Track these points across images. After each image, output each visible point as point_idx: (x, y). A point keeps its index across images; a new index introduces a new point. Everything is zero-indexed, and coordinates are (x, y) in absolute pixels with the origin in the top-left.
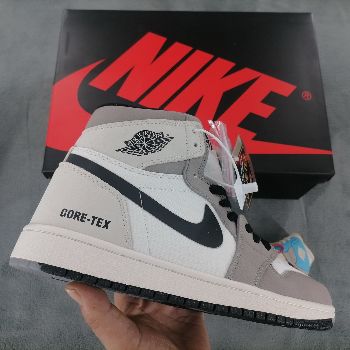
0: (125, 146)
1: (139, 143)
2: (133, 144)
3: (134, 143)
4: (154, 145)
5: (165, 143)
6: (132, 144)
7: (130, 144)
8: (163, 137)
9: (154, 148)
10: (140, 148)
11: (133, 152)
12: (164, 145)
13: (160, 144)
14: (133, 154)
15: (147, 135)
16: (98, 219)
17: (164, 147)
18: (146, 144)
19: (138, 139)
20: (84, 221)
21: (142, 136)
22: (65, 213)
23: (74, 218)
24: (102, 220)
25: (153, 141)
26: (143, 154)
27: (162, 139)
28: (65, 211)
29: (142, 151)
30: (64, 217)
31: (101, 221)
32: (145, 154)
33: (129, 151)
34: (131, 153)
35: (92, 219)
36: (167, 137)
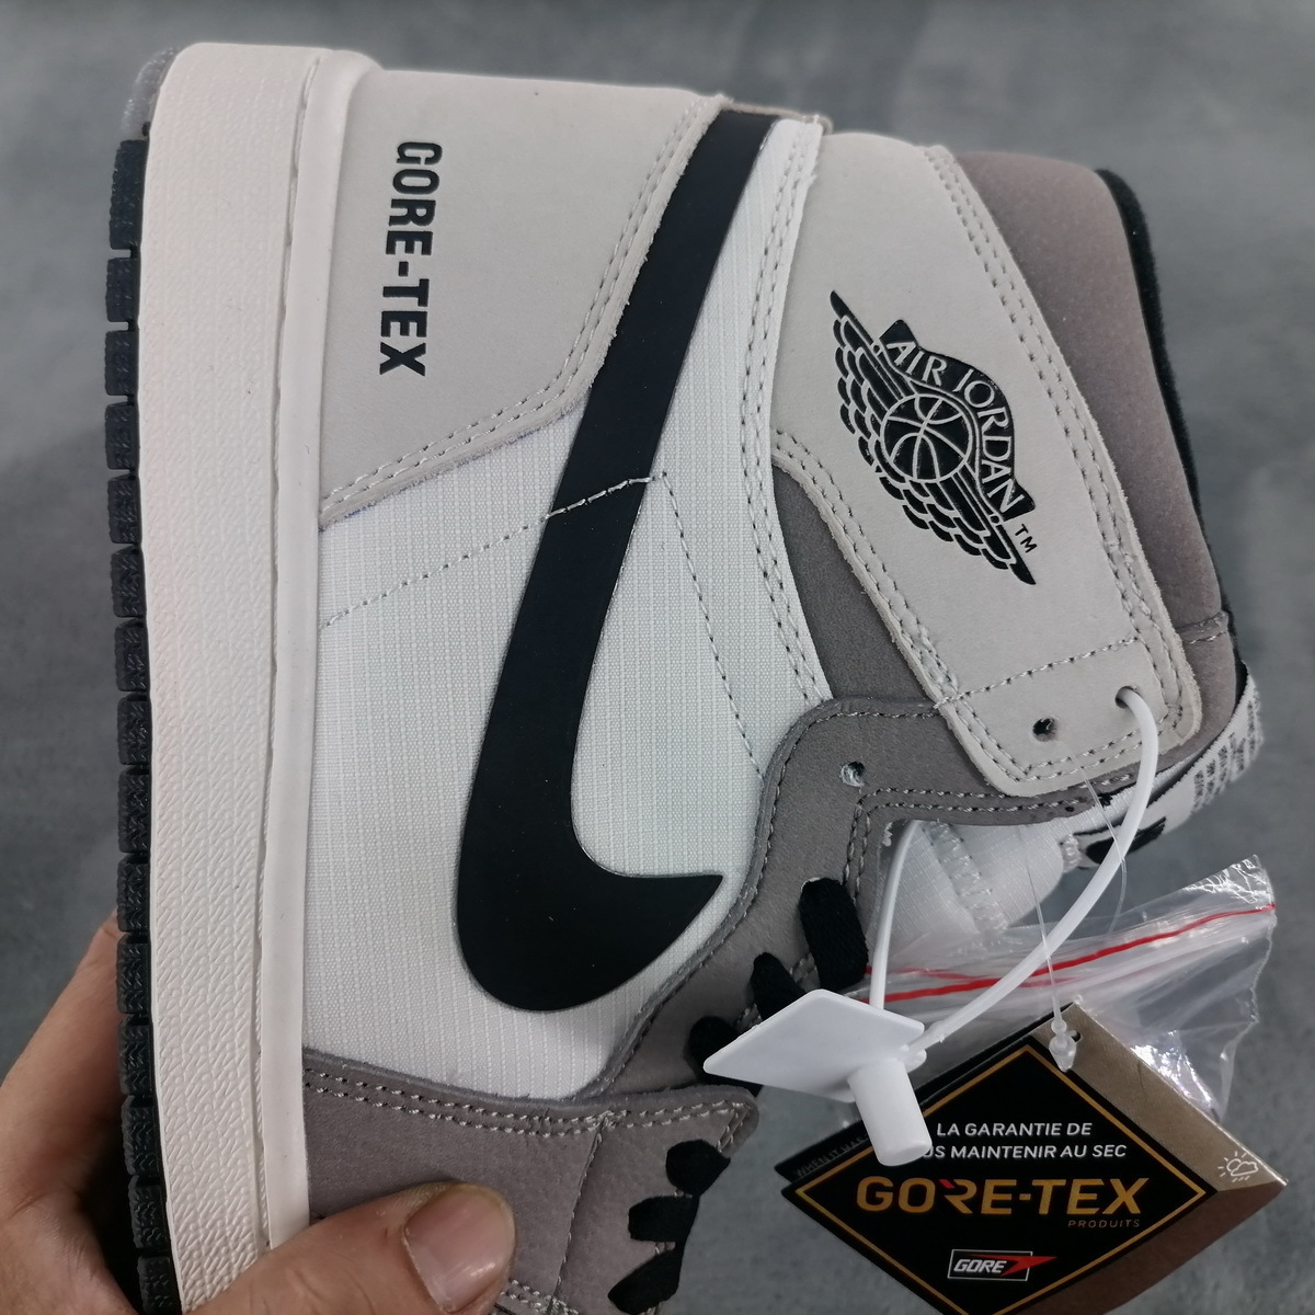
0: (876, 328)
1: (917, 396)
2: (904, 367)
3: (910, 370)
4: (938, 479)
5: (977, 539)
6: (899, 361)
7: (894, 353)
8: (1008, 515)
9: (917, 486)
10: (890, 411)
11: (850, 379)
12: (959, 538)
13: (954, 514)
14: (842, 385)
15: (982, 420)
16: (422, 309)
17: (946, 537)
18: (926, 433)
19: (938, 382)
20: (390, 249)
21: (968, 398)
22: (416, 160)
23: (396, 203)
24: (421, 332)
25: (960, 466)
26: (859, 433)
27: (989, 517)
28: (430, 153)
29: (876, 426)
30: (399, 161)
31: (413, 326)
32: (863, 445)
33: (851, 357)
34: (845, 373)
35: (411, 281)
36: (1017, 540)
